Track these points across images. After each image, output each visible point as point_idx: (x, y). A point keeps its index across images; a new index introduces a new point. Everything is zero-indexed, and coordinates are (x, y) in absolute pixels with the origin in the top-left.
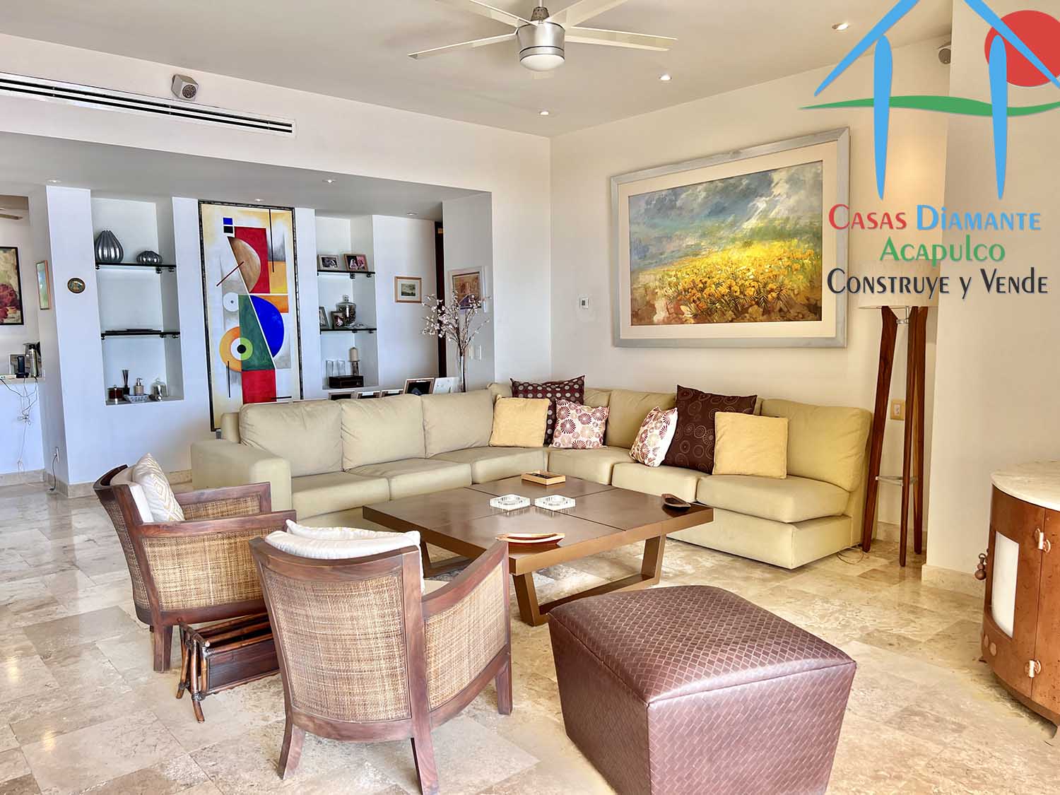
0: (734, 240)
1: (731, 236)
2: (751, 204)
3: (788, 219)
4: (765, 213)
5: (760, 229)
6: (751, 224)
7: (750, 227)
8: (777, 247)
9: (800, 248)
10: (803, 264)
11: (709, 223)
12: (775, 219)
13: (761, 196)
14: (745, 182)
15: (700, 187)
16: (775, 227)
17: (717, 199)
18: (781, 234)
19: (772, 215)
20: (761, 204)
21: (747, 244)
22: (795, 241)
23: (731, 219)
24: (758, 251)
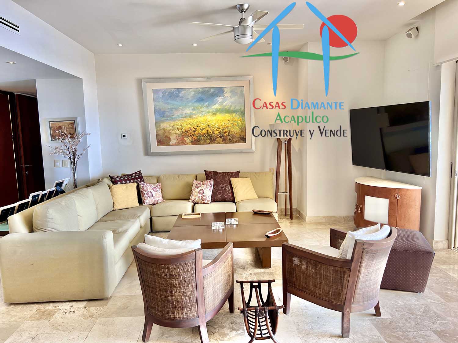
0: (208, 112)
1: (207, 110)
2: (215, 99)
3: (231, 106)
4: (221, 103)
5: (220, 109)
6: (215, 107)
7: (215, 108)
8: (227, 116)
9: (237, 117)
10: (238, 123)
11: (196, 105)
12: (226, 106)
13: (220, 96)
14: (212, 90)
15: (191, 90)
16: (226, 109)
17: (200, 95)
18: (228, 112)
19: (225, 104)
20: (220, 99)
21: (215, 114)
22: (234, 114)
23: (206, 104)
24: (219, 117)
